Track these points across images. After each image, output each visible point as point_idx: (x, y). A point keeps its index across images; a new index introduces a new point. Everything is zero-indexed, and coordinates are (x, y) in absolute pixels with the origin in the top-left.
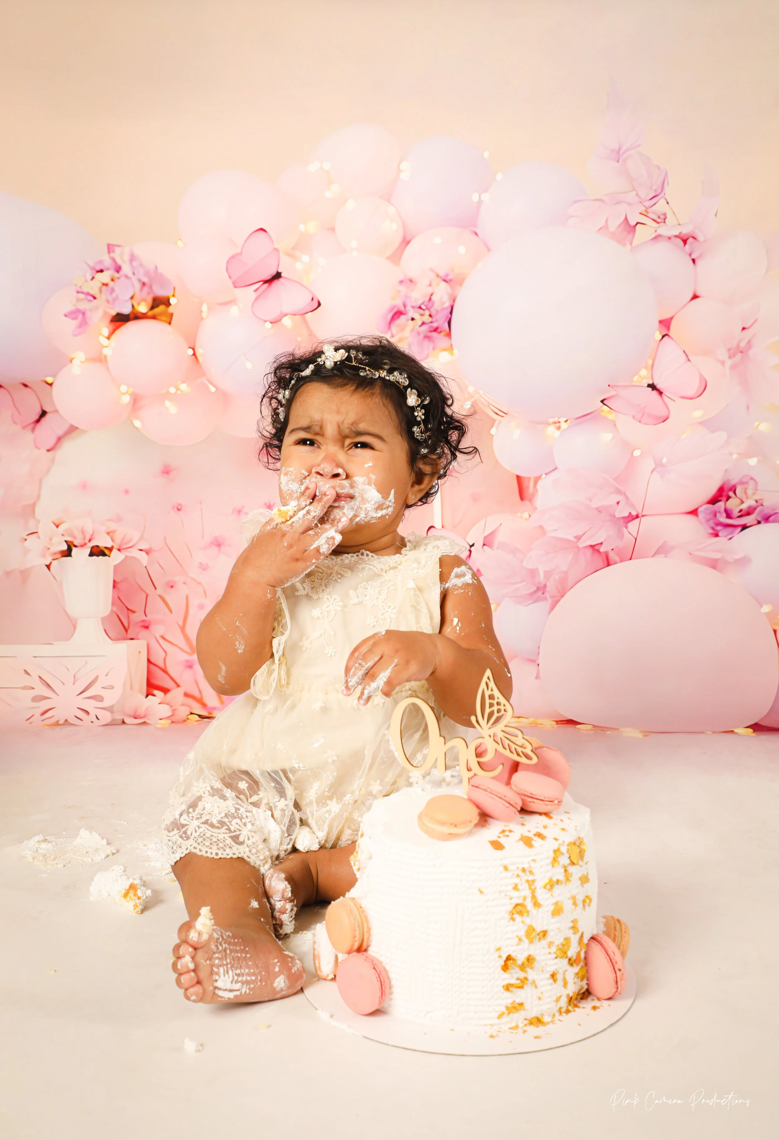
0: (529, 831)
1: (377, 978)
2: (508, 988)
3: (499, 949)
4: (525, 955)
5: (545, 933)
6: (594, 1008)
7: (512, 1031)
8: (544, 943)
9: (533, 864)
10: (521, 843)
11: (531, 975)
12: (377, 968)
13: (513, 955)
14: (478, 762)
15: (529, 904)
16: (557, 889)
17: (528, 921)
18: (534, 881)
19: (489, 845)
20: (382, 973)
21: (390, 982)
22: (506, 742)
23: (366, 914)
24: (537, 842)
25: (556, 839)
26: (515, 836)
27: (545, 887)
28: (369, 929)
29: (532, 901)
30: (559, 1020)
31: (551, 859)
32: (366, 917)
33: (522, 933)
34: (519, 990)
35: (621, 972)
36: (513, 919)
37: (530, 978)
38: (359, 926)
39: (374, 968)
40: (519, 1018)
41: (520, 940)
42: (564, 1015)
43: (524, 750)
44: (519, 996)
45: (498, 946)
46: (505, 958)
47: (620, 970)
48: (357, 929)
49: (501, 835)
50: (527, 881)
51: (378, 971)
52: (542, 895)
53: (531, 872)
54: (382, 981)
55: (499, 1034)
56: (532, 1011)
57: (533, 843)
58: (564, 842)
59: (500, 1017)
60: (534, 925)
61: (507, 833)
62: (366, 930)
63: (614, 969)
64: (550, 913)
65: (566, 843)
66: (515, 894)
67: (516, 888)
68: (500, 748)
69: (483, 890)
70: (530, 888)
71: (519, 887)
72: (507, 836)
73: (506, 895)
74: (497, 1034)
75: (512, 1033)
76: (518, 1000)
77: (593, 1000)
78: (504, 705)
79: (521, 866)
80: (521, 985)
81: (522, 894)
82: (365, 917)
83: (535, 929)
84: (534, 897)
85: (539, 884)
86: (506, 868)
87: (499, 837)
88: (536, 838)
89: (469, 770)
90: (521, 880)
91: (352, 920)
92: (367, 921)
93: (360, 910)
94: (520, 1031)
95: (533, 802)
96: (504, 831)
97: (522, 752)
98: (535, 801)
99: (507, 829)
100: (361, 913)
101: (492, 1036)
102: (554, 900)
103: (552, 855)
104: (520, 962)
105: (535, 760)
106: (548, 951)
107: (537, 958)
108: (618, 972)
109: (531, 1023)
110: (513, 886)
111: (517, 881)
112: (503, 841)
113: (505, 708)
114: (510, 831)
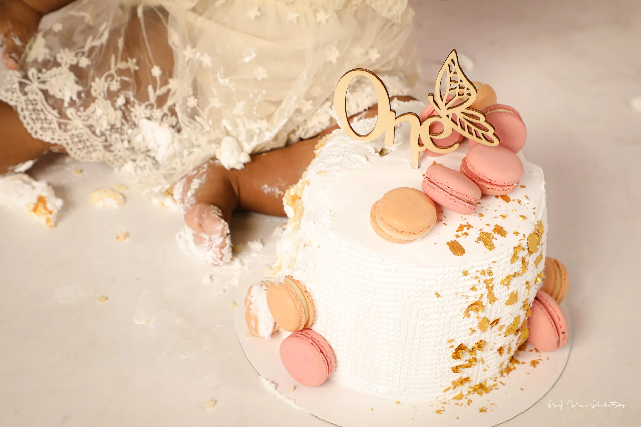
0: (488, 225)
1: (324, 361)
2: (456, 370)
3: (452, 341)
4: (477, 341)
5: (496, 321)
6: (534, 363)
7: (456, 401)
8: (496, 328)
9: (492, 265)
10: (481, 243)
11: (479, 354)
12: (323, 351)
13: (465, 344)
14: (431, 138)
15: (485, 301)
16: (514, 282)
17: (482, 315)
18: (492, 280)
19: (448, 248)
20: (328, 354)
21: (336, 358)
22: (466, 124)
23: (312, 298)
24: (498, 240)
25: (516, 233)
26: (474, 234)
27: (502, 283)
28: (315, 312)
29: (488, 297)
30: (501, 383)
31: (511, 256)
32: (312, 301)
33: (475, 326)
34: (466, 369)
35: (564, 335)
36: (468, 316)
37: (478, 357)
38: (305, 312)
39: (321, 352)
40: (465, 389)
41: (473, 331)
42: (505, 374)
43: (485, 133)
44: (465, 373)
45: (451, 339)
46: (456, 346)
47: (563, 333)
48: (303, 315)
49: (460, 233)
50: (485, 282)
51: (325, 353)
52: (499, 291)
53: (490, 273)
54: (329, 362)
55: (446, 406)
56: (476, 381)
57: (494, 241)
58: (524, 235)
59: (446, 391)
60: (488, 316)
61: (465, 230)
62: (311, 313)
63: (558, 332)
64: (504, 304)
65: (527, 236)
66: (473, 293)
67: (473, 289)
68: (458, 129)
69: (439, 293)
70: (488, 287)
71: (477, 287)
72: (466, 234)
73: (462, 296)
74: (443, 407)
75: (457, 404)
76: (464, 376)
77: (531, 351)
78: (468, 89)
79: (480, 269)
80: (469, 364)
81: (479, 293)
82: (310, 301)
83: (489, 319)
84: (491, 293)
85: (497, 282)
86: (465, 274)
87: (458, 236)
88: (496, 235)
89: (420, 144)
90: (479, 281)
91: (299, 307)
92: (313, 305)
93: (306, 295)
94: (464, 401)
95: (492, 188)
96: (461, 228)
97: (483, 134)
98: (494, 187)
99: (464, 223)
100: (307, 298)
101: (439, 412)
102: (510, 291)
103: (511, 252)
104: (470, 348)
105: (496, 142)
106: (498, 333)
107: (487, 341)
108: (561, 335)
109: (475, 390)
110: (471, 287)
111: (475, 282)
112: (462, 241)
113: (469, 92)
114: (469, 227)
